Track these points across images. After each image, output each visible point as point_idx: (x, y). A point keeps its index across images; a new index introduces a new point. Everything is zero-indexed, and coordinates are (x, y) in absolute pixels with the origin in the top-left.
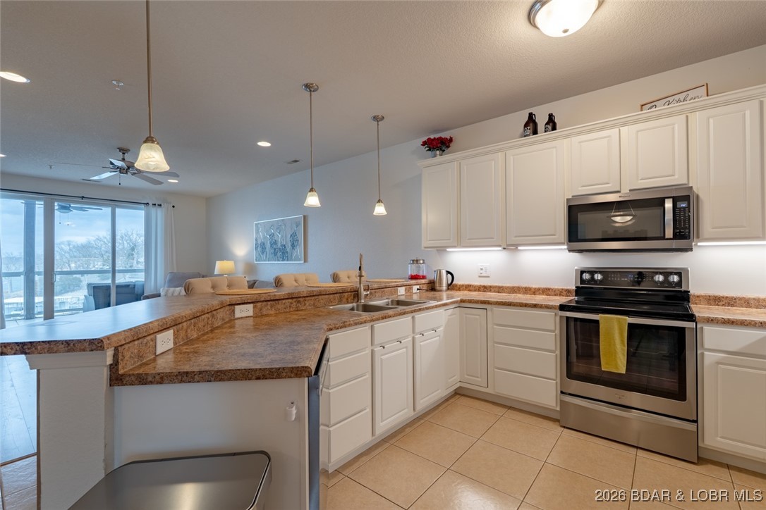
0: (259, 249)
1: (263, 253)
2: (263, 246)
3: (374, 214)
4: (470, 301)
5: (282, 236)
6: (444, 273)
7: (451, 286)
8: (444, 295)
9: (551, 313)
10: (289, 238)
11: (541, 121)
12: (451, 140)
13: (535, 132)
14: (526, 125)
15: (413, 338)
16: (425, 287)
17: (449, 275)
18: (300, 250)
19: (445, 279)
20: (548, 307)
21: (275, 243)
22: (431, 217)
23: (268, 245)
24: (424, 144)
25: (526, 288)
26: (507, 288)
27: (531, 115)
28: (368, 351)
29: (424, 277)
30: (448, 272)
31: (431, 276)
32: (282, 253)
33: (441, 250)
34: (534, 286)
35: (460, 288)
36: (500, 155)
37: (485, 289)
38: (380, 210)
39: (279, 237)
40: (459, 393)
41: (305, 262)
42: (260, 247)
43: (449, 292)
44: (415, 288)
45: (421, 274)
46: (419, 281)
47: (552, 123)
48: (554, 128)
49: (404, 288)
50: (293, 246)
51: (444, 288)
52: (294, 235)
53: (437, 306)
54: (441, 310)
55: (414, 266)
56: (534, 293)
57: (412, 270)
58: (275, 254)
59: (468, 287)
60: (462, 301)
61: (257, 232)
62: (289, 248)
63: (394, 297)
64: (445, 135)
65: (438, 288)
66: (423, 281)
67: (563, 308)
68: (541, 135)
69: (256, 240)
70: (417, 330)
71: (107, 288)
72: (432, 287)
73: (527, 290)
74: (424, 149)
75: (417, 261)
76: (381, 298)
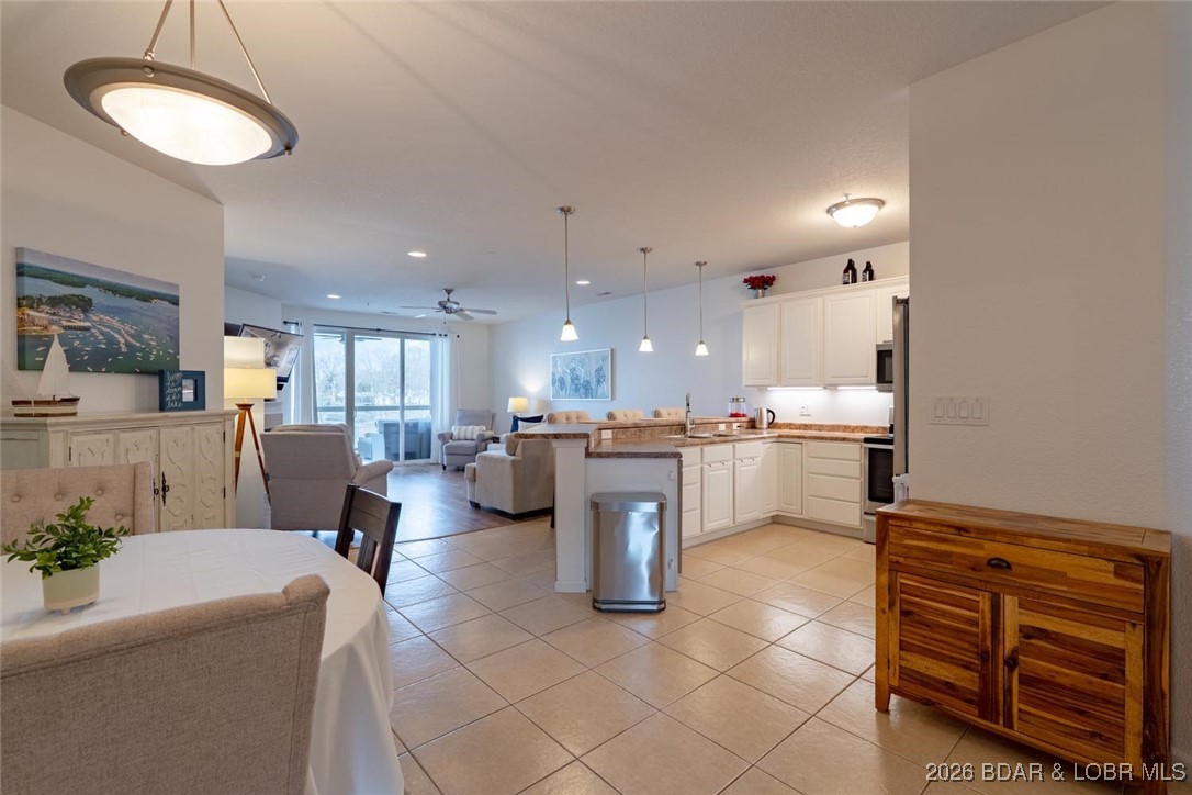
0: (557, 384)
1: (562, 389)
2: (562, 381)
3: (697, 354)
4: (787, 437)
5: (585, 371)
6: (765, 412)
7: (771, 425)
8: (765, 432)
9: (856, 446)
10: (593, 374)
11: (860, 267)
12: (773, 278)
13: (854, 280)
14: (846, 271)
15: (734, 464)
16: (745, 425)
17: (770, 414)
18: (606, 386)
19: (766, 418)
20: (854, 440)
21: (577, 378)
22: (752, 354)
23: (568, 380)
24: (746, 281)
25: (845, 427)
26: (827, 426)
27: (850, 261)
28: (699, 467)
29: (744, 416)
30: (769, 411)
31: (752, 415)
32: (585, 389)
33: (762, 388)
34: (853, 424)
35: (780, 426)
36: (820, 300)
37: (806, 427)
38: (702, 350)
39: (581, 372)
40: (777, 521)
41: (612, 399)
42: (559, 383)
43: (770, 430)
44: (735, 425)
45: (741, 412)
46: (739, 419)
47: (869, 270)
48: (871, 278)
49: (724, 425)
50: (599, 382)
51: (765, 426)
52: (599, 370)
53: (754, 439)
54: (759, 443)
55: (734, 404)
56: (853, 431)
57: (732, 408)
58: (577, 390)
59: (789, 426)
60: (780, 436)
61: (555, 365)
62: (593, 384)
63: (715, 432)
64: (766, 273)
65: (758, 426)
66: (743, 419)
67: (867, 440)
68: (860, 284)
69: (553, 374)
70: (737, 457)
71: (396, 425)
72: (753, 425)
73: (846, 428)
74: (747, 286)
75: (737, 399)
76: (704, 432)
